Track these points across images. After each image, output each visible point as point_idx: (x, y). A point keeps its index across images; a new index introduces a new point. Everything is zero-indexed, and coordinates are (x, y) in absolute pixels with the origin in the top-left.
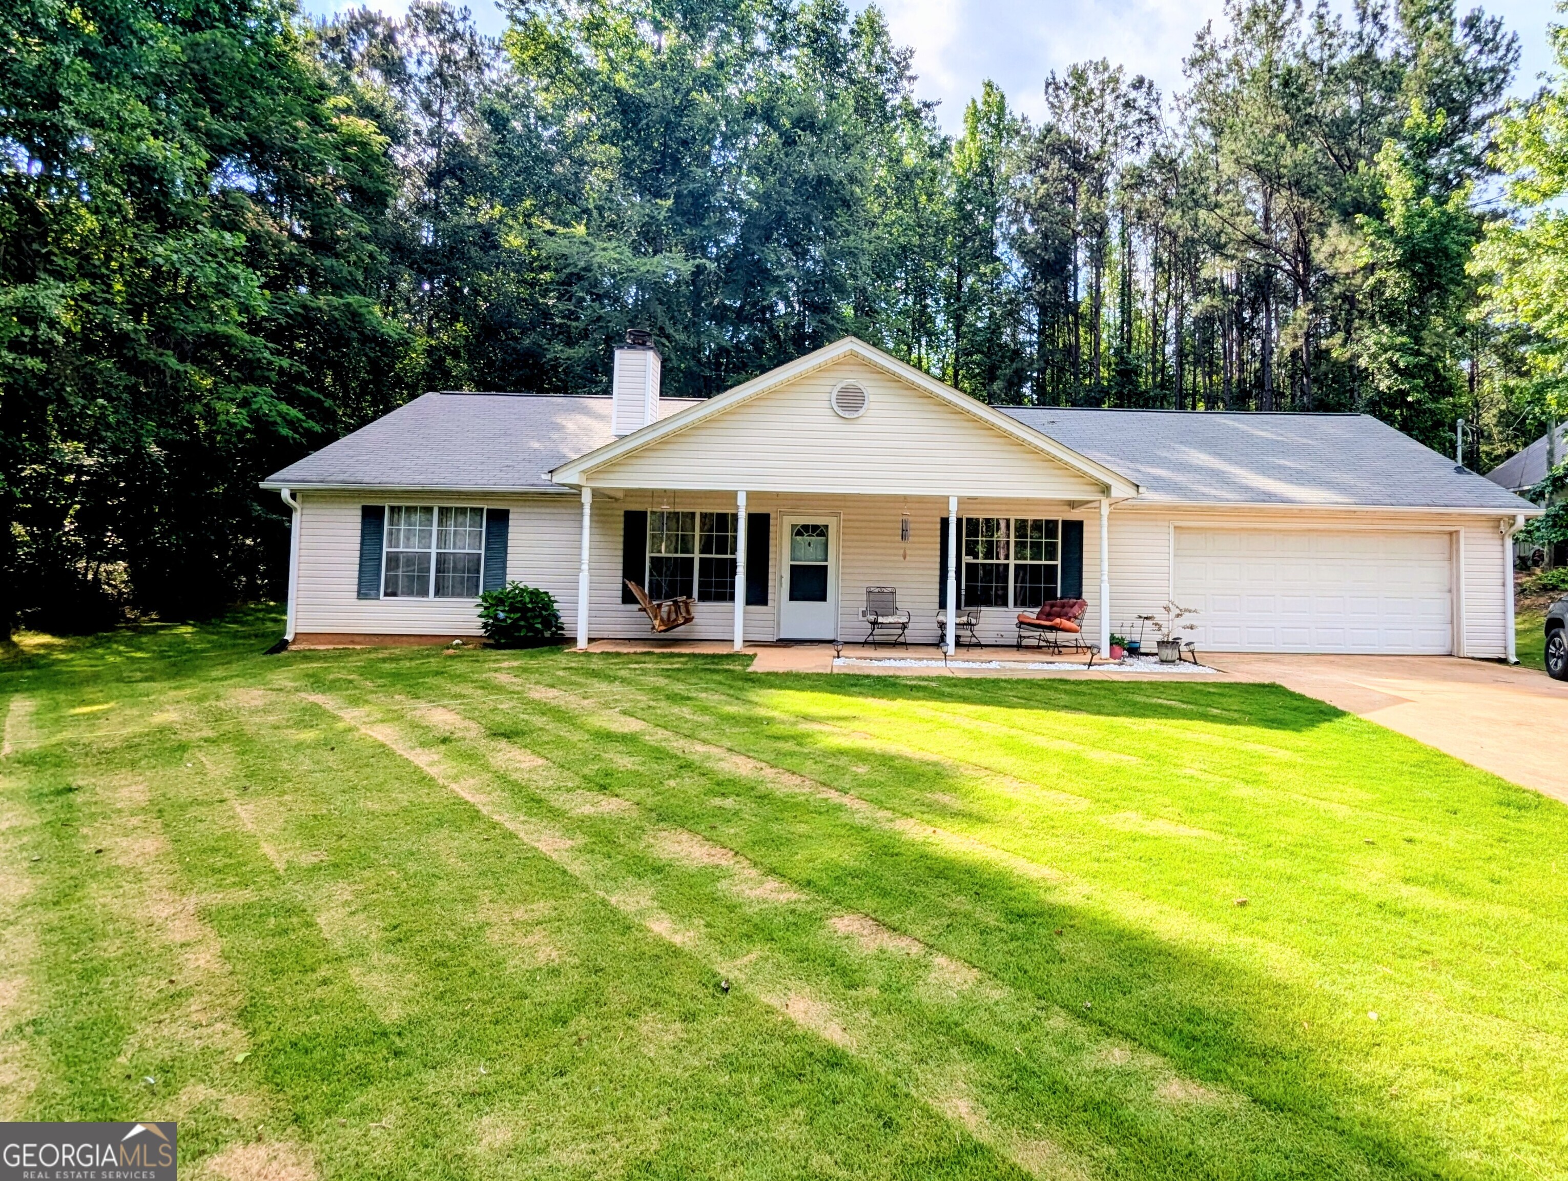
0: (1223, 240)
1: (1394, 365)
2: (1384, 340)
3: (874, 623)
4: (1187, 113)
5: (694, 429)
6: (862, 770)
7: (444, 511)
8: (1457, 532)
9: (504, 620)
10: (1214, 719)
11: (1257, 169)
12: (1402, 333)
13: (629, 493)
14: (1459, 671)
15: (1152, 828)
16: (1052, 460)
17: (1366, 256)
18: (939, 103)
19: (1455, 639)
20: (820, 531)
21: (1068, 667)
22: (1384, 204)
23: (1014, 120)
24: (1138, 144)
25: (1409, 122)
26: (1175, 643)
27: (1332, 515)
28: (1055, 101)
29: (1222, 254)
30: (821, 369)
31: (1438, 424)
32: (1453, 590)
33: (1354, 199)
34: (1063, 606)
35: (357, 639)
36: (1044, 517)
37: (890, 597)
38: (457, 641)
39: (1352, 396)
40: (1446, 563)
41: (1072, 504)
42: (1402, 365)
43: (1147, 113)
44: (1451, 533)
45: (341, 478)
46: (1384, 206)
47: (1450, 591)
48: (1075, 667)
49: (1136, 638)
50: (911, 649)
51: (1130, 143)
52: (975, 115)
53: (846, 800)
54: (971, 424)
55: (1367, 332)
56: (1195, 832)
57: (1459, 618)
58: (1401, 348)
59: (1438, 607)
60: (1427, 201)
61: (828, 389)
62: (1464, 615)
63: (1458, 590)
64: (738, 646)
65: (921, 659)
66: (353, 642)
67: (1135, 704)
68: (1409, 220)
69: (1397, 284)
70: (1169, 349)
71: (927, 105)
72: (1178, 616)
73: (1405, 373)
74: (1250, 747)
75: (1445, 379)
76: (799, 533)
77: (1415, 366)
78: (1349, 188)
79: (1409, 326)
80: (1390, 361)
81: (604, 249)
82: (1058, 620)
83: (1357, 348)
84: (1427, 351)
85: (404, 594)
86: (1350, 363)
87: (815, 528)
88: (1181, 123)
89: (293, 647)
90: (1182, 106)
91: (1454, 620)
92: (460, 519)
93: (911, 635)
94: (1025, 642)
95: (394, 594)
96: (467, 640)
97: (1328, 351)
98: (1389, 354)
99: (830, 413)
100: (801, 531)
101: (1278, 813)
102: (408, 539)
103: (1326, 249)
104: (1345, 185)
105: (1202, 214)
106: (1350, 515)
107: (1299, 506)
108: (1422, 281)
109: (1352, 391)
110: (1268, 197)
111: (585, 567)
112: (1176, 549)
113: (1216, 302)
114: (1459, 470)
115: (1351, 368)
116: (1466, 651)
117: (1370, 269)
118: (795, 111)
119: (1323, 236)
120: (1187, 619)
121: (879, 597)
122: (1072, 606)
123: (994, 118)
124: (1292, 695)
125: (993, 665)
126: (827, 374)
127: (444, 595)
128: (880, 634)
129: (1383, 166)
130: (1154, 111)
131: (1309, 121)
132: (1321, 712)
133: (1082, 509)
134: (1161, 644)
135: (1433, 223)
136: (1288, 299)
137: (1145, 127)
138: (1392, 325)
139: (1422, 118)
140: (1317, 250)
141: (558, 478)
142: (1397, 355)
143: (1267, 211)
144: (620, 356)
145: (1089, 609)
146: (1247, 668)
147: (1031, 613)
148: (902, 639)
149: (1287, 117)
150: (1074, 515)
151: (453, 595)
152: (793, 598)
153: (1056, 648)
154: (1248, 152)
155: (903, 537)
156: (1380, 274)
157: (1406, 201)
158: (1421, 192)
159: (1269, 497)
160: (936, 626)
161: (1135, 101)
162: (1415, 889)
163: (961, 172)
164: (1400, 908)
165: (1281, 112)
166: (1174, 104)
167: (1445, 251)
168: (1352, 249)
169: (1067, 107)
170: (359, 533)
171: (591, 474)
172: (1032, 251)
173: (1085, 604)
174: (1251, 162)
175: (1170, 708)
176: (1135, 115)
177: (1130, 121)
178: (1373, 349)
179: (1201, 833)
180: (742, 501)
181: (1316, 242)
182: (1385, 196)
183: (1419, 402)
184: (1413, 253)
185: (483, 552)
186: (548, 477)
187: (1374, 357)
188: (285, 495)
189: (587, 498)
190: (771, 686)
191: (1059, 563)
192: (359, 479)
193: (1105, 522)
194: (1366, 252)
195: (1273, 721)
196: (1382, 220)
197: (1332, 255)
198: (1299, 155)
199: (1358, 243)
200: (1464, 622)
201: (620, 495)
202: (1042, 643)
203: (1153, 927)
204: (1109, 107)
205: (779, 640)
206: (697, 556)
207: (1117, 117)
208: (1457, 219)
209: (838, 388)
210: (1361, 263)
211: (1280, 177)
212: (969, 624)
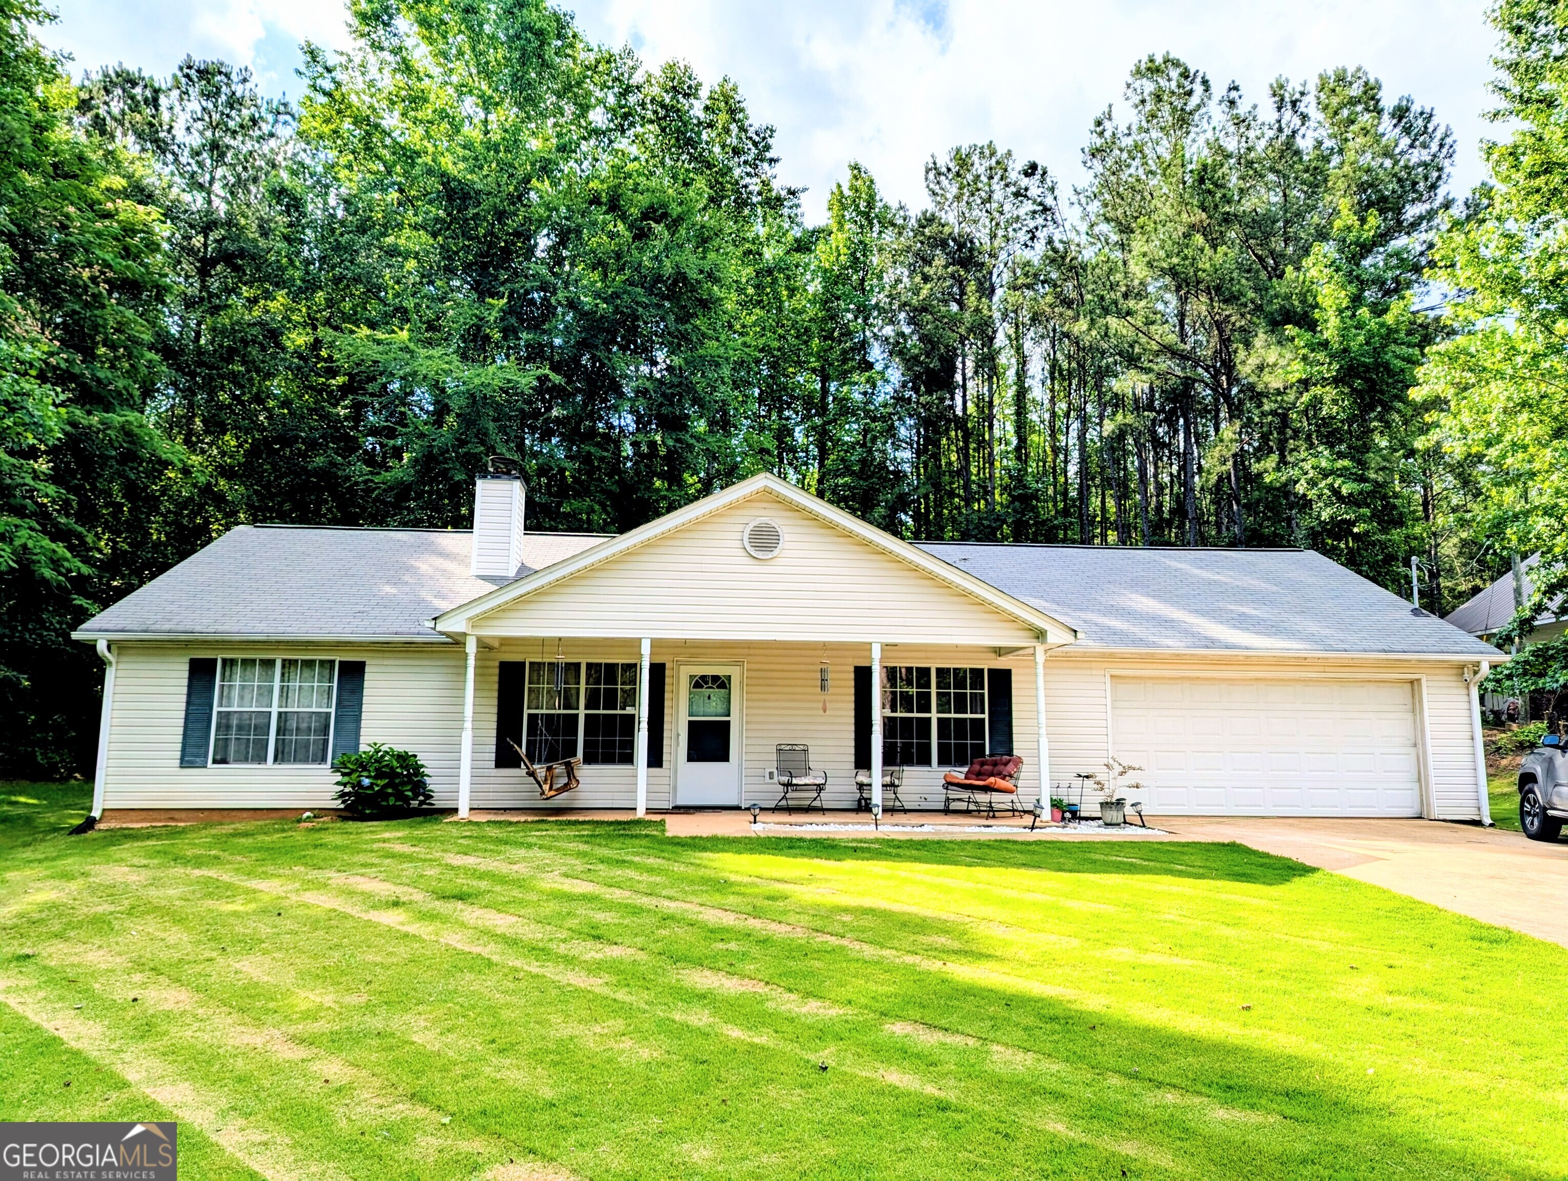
0: (1137, 350)
1: (1336, 492)
2: (1324, 464)
3: (788, 785)
4: (1089, 208)
5: (593, 571)
6: (847, 918)
7: (288, 664)
8: (1419, 680)
9: (371, 786)
10: (1180, 874)
11: (1172, 272)
12: (1341, 455)
13: (506, 642)
14: (1429, 833)
15: (1148, 958)
16: (981, 603)
17: (1298, 371)
18: (805, 190)
19: (1423, 799)
20: (721, 683)
21: (1008, 830)
22: (1317, 314)
23: (886, 207)
24: (1032, 239)
25: (1338, 224)
26: (1120, 803)
27: (1281, 662)
28: (937, 188)
29: (1136, 367)
30: (732, 507)
31: (1390, 559)
32: (1417, 743)
33: (1282, 307)
34: (995, 764)
35: (177, 815)
36: (967, 665)
37: (802, 757)
38: (308, 814)
39: (1289, 525)
40: (1409, 716)
41: (999, 651)
42: (1344, 491)
43: (1041, 204)
44: (1412, 682)
45: (167, 627)
46: (1317, 316)
47: (1415, 745)
48: (1015, 830)
49: (1074, 800)
50: (827, 814)
51: (1023, 236)
52: (840, 202)
53: (844, 942)
54: (893, 565)
55: (1303, 455)
56: (1188, 962)
57: (1426, 775)
58: (1342, 473)
59: (1404, 763)
60: (1364, 312)
61: (741, 527)
62: (1432, 772)
63: (1424, 744)
64: (641, 813)
65: (846, 824)
66: (172, 819)
67: (1094, 862)
68: (1344, 333)
69: (1335, 402)
70: (1072, 469)
71: (792, 193)
72: (1122, 774)
73: (1351, 501)
74: (1224, 897)
75: (1394, 507)
76: (697, 685)
77: (1361, 493)
78: (1276, 296)
79: (1349, 447)
80: (1331, 487)
81: (429, 357)
82: (992, 779)
83: (1295, 473)
84: (1373, 476)
85: (236, 761)
86: (1285, 489)
87: (715, 678)
88: (1083, 219)
89: (102, 826)
90: (1083, 201)
91: (1421, 778)
92: (307, 673)
93: (827, 799)
94: (954, 806)
95: (224, 761)
96: (319, 813)
97: (1260, 475)
98: (1330, 480)
99: (741, 552)
100: (700, 682)
101: (1264, 948)
102: (241, 697)
103: (1253, 361)
104: (1272, 292)
105: (1113, 322)
106: (1301, 662)
107: (1246, 653)
108: (1362, 399)
109: (1289, 520)
110: (1183, 301)
111: (468, 725)
112: (1114, 701)
113: (1130, 419)
114: (1415, 612)
115: (1287, 495)
116: (1436, 813)
117: (1305, 384)
118: (643, 200)
119: (1248, 345)
120: (1132, 777)
121: (789, 756)
122: (1006, 764)
123: (863, 206)
124: (1255, 853)
125: (926, 829)
126: (738, 512)
127: (283, 761)
128: (796, 798)
129: (1313, 272)
130: (1049, 201)
131: (1227, 219)
132: (1290, 868)
133: (1010, 657)
134: (1104, 805)
135: (1370, 336)
136: (1209, 412)
137: (1040, 221)
138: (1331, 446)
139: (1353, 220)
140: (1243, 362)
141: (441, 626)
142: (1339, 481)
143: (1182, 315)
144: (483, 487)
145: (1024, 768)
146: (1200, 829)
147: (959, 773)
148: (817, 804)
149: (1204, 215)
150: (1001, 663)
151: (295, 761)
152: (690, 759)
153: (991, 812)
154: (1162, 254)
155: (823, 688)
156: (1317, 390)
157: (1341, 311)
158: (1357, 300)
159: (1212, 643)
160: (854, 788)
161: (1026, 189)
162: (1398, 998)
163: (827, 265)
164: (1386, 1010)
165: (1196, 210)
166: (1074, 199)
167: (1386, 366)
168: (1282, 362)
169: (950, 196)
170: (185, 690)
171: (476, 621)
172: (915, 358)
173: (1019, 761)
174: (1165, 265)
175: (1132, 864)
176: (1028, 206)
177: (1022, 212)
178: (1311, 473)
179: (1195, 962)
180: (646, 649)
181: (1242, 354)
182: (1317, 306)
183: (1367, 533)
184: (1351, 368)
185: (333, 710)
186: (432, 624)
187: (1312, 483)
188: (101, 647)
189: (471, 648)
190: (705, 849)
191: (986, 716)
192: (189, 627)
193: (1040, 670)
194: (1297, 366)
195: (1244, 875)
196: (1315, 332)
197: (1261, 368)
198: (1219, 258)
199: (1289, 356)
200: (1433, 780)
201: (496, 644)
202: (972, 807)
203: (1171, 1025)
204: (998, 196)
205: (674, 808)
206: (582, 712)
207: (1007, 207)
208: (1397, 331)
209: (751, 526)
210: (1293, 378)
211: (1198, 282)
212: (892, 785)
